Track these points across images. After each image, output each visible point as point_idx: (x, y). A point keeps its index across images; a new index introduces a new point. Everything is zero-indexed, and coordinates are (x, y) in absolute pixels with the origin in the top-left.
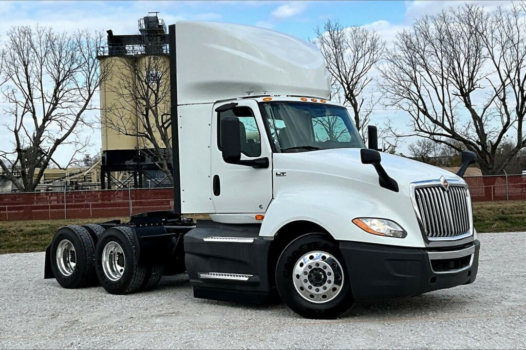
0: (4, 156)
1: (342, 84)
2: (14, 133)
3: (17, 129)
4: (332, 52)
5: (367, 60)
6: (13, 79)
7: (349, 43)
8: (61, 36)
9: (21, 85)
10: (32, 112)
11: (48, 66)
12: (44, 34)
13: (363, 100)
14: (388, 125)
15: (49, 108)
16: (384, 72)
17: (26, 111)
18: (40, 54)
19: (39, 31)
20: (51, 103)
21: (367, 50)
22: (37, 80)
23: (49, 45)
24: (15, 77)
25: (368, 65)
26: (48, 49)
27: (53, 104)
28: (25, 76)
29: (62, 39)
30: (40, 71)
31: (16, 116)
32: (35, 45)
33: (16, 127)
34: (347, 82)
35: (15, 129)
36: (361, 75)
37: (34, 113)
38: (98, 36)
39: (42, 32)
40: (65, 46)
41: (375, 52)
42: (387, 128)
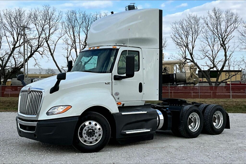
0: (62, 68)
1: (219, 38)
2: (66, 58)
3: (68, 56)
4: (215, 23)
5: (232, 27)
6: (67, 34)
7: (224, 19)
8: (89, 15)
9: (71, 37)
10: (75, 49)
11: (83, 28)
12: (82, 14)
13: (229, 46)
14: (243, 59)
15: (82, 47)
16: (241, 33)
17: (72, 48)
18: (79, 23)
19: (80, 12)
20: (83, 45)
21: (232, 22)
22: (77, 34)
23: (84, 19)
24: (68, 32)
25: (233, 29)
26: (83, 21)
27: (84, 45)
28: (73, 32)
29: (90, 16)
30: (79, 31)
31: (68, 50)
32: (78, 19)
33: (67, 55)
34: (222, 37)
35: (67, 56)
36: (229, 35)
37: (76, 49)
38: (105, 15)
39: (81, 13)
40: (91, 19)
41: (236, 23)
42: (242, 60)
